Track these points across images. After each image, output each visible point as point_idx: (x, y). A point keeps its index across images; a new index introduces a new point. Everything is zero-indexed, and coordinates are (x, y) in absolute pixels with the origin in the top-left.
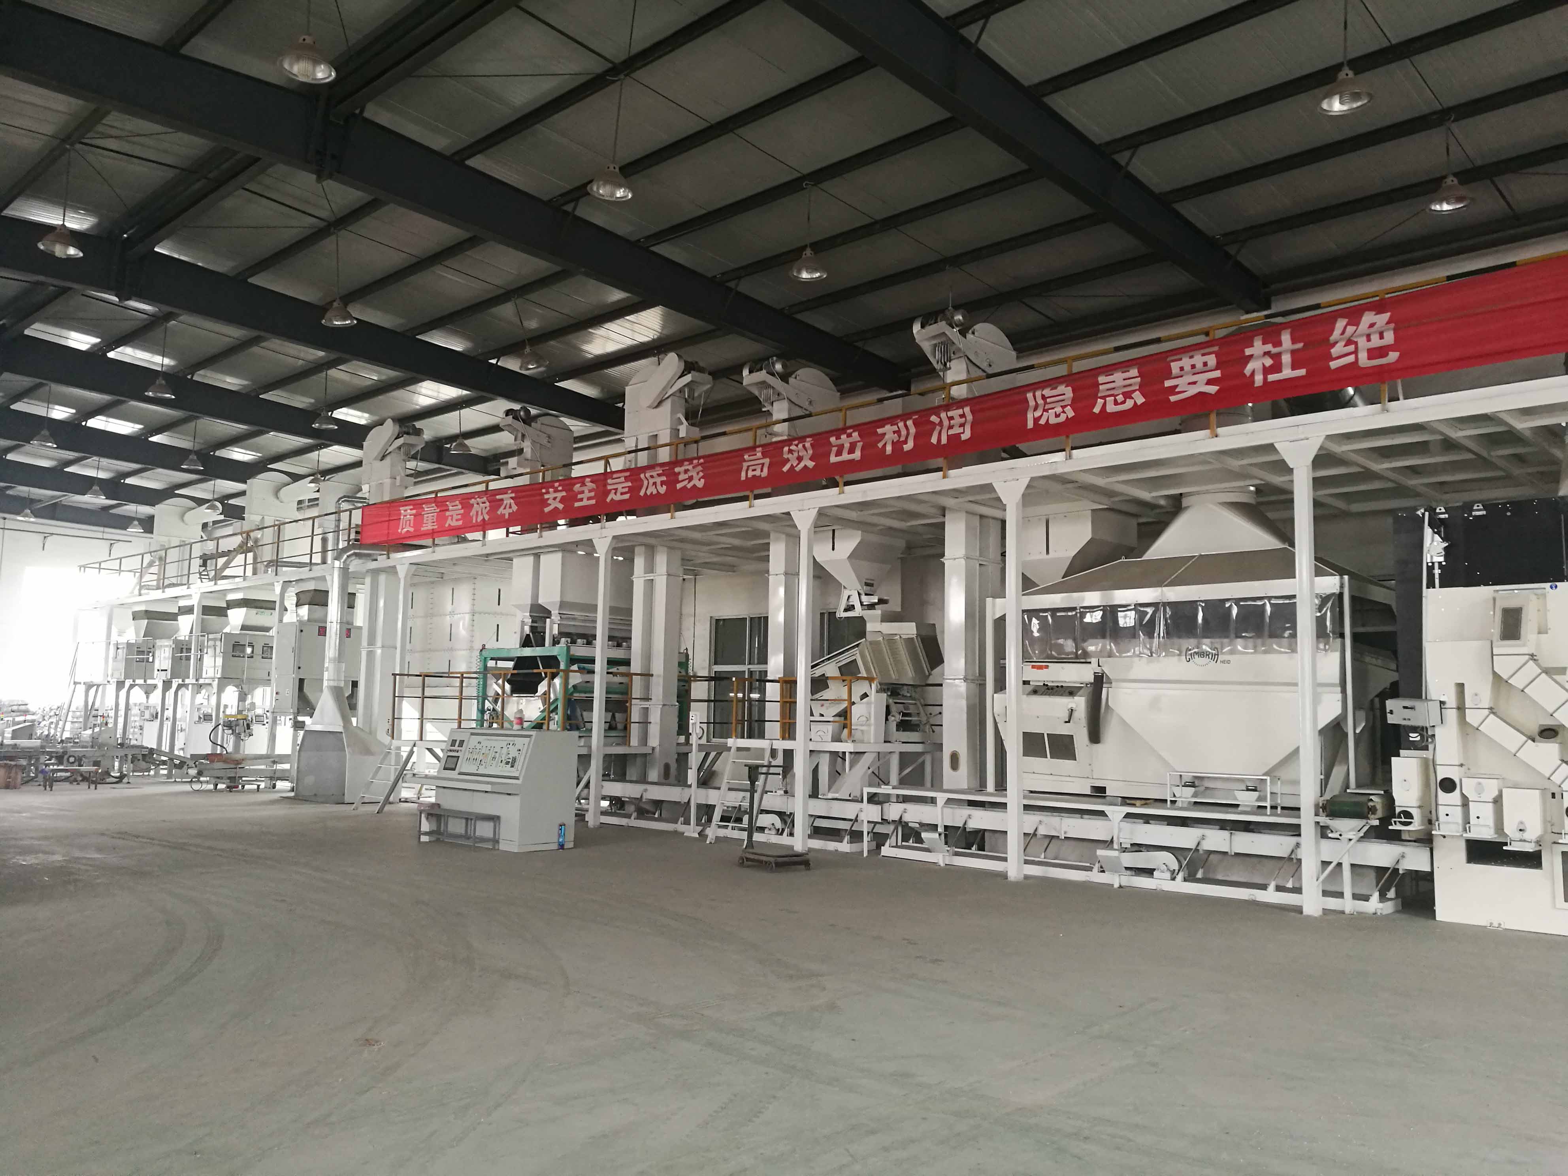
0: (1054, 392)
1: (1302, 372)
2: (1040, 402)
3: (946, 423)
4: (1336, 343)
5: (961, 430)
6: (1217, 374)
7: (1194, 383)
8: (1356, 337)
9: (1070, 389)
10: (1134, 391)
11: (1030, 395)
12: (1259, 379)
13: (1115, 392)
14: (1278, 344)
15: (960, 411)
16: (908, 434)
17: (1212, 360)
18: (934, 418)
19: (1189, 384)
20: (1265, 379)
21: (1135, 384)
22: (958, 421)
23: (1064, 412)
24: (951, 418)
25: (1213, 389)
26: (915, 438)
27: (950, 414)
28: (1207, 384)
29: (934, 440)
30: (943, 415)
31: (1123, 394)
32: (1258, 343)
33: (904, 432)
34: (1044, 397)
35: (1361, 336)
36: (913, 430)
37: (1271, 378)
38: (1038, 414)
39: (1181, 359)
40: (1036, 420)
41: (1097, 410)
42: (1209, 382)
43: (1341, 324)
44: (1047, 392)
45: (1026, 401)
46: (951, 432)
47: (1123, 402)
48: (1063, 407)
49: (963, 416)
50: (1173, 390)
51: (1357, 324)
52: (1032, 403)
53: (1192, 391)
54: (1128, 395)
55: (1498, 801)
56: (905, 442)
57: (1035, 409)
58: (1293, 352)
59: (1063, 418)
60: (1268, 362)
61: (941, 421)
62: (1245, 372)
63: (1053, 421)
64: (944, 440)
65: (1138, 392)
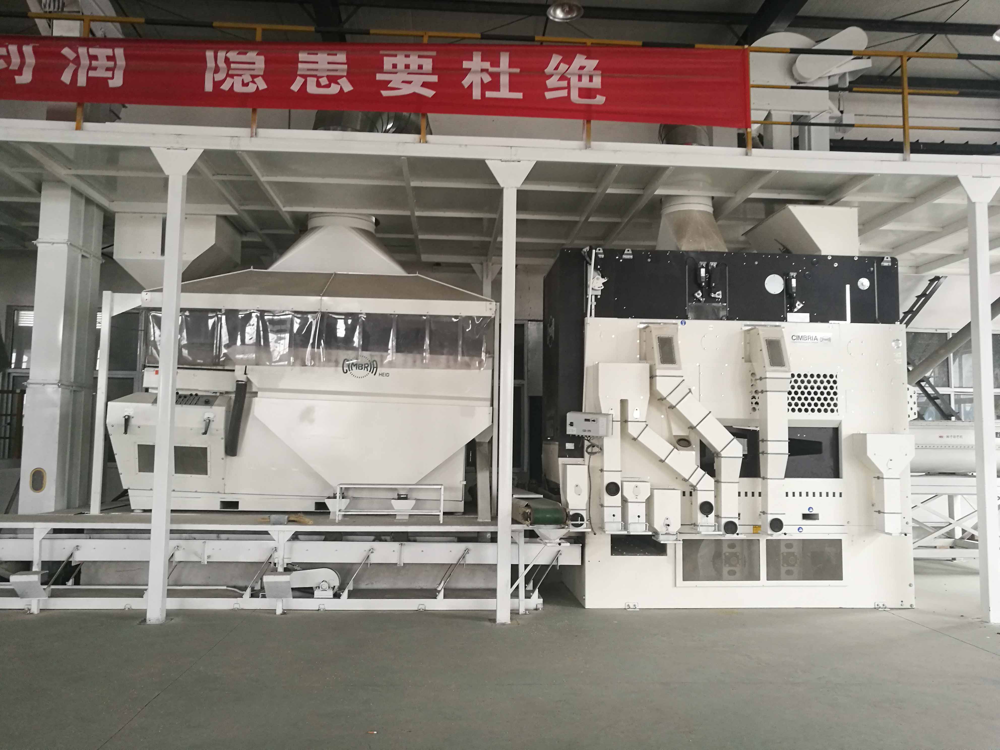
0: (242, 58)
1: (519, 95)
2: (222, 64)
3: (85, 61)
4: (551, 76)
5: (109, 74)
6: (434, 79)
7: (410, 82)
8: (570, 74)
9: (262, 58)
10: (341, 77)
11: (210, 54)
12: (476, 94)
13: (319, 74)
14: (495, 63)
15: (109, 52)
16: (23, 64)
17: (428, 64)
18: (66, 51)
19: (403, 82)
20: (483, 95)
21: (342, 70)
22: (102, 62)
23: (253, 82)
24: (93, 58)
25: (429, 93)
26: (36, 71)
27: (93, 51)
28: (422, 86)
29: (66, 78)
30: (82, 50)
31: (328, 77)
32: (477, 57)
33: (16, 61)
34: (227, 61)
35: (573, 74)
36: (31, 60)
37: (489, 94)
38: (219, 77)
39: (396, 56)
40: (217, 84)
41: (295, 87)
42: (425, 85)
43: (556, 59)
44: (233, 55)
45: (204, 60)
46: (92, 74)
47: (328, 86)
48: (253, 77)
49: (111, 58)
50: (385, 85)
51: (570, 64)
52: (211, 64)
53: (406, 90)
54: (333, 80)
55: (649, 502)
56: (20, 72)
57: (217, 70)
58: (511, 75)
59: (251, 88)
60: (487, 79)
61: (78, 57)
62: (463, 82)
63: (239, 88)
64: (82, 81)
65: (345, 79)
